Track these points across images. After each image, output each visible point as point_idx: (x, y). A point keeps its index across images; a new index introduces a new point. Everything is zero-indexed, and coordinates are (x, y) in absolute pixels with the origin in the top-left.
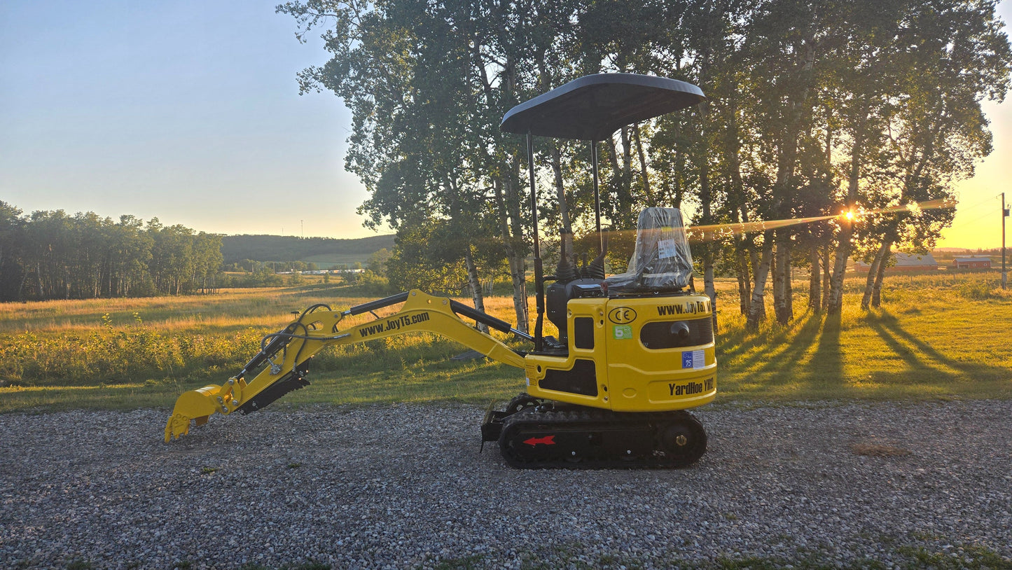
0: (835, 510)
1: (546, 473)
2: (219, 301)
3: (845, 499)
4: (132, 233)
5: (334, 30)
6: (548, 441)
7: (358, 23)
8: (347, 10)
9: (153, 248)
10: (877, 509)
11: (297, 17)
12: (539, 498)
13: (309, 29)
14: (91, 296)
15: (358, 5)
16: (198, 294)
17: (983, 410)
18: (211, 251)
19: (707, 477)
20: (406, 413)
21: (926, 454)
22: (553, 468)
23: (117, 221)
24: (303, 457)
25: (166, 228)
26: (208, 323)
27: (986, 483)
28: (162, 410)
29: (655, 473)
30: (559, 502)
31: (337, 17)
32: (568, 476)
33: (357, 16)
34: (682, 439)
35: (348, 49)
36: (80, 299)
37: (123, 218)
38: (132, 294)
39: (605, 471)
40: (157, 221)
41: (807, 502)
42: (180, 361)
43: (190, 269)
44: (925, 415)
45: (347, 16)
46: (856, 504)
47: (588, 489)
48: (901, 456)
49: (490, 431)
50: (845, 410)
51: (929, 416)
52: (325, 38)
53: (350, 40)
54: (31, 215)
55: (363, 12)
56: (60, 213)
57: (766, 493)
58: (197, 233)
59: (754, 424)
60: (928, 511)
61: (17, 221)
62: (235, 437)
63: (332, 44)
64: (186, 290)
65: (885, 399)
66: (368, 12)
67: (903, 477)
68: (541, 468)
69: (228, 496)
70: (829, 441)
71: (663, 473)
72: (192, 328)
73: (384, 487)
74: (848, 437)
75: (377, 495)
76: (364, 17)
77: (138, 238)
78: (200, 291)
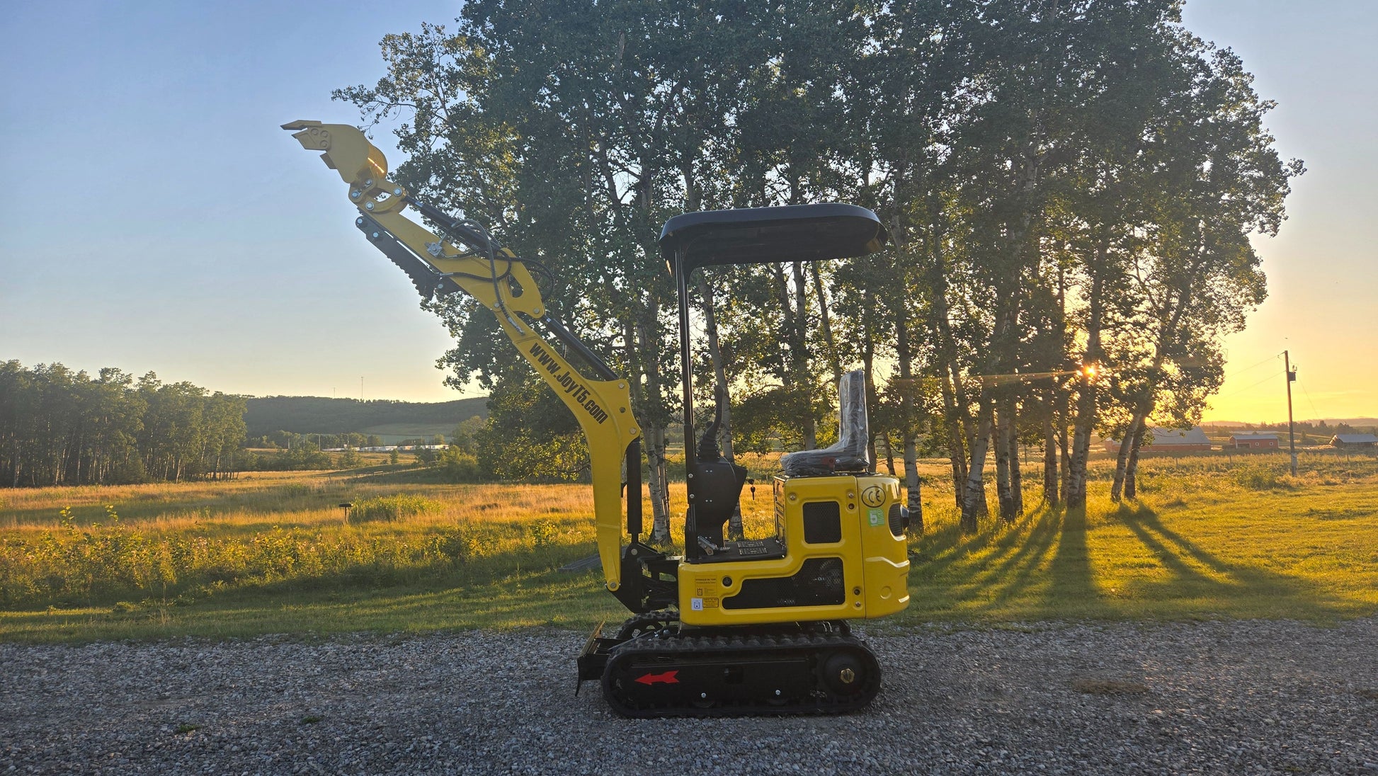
0: (1042, 766)
1: (665, 724)
2: (237, 489)
3: (1057, 752)
4: (116, 392)
5: (412, 124)
6: (670, 678)
7: (444, 116)
8: (430, 99)
9: (146, 415)
10: (1096, 764)
11: (360, 107)
12: (651, 758)
13: (377, 122)
14: (50, 483)
15: (444, 93)
16: (207, 480)
17: (1247, 633)
18: (230, 418)
19: (880, 726)
20: (481, 644)
21: (1166, 690)
22: (676, 716)
23: (94, 375)
24: (327, 707)
25: (166, 387)
26: (218, 520)
27: (1239, 728)
28: (130, 644)
29: (812, 721)
30: (678, 763)
31: (416, 107)
32: (695, 727)
33: (443, 106)
34: (848, 674)
35: (430, 149)
36: (33, 487)
37: (105, 371)
38: (108, 481)
39: (746, 719)
40: (154, 377)
41: (1007, 757)
42: (170, 575)
43: (199, 441)
44: (1172, 640)
45: (430, 106)
46: (1071, 758)
47: (719, 745)
48: (1134, 694)
49: (590, 666)
50: (1071, 634)
51: (1177, 641)
52: (398, 134)
53: (432, 138)
55: (452, 102)
56: (13, 364)
57: (955, 746)
58: (211, 394)
59: (950, 653)
60: (1162, 766)
62: (232, 681)
63: (408, 142)
64: (191, 475)
65: (1123, 619)
66: (457, 102)
67: (1134, 721)
68: (659, 717)
69: (210, 764)
70: (1045, 675)
71: (823, 722)
72: (195, 527)
73: (436, 748)
74: (1070, 670)
75: (425, 758)
76: (453, 109)
77: (124, 401)
78: (210, 476)
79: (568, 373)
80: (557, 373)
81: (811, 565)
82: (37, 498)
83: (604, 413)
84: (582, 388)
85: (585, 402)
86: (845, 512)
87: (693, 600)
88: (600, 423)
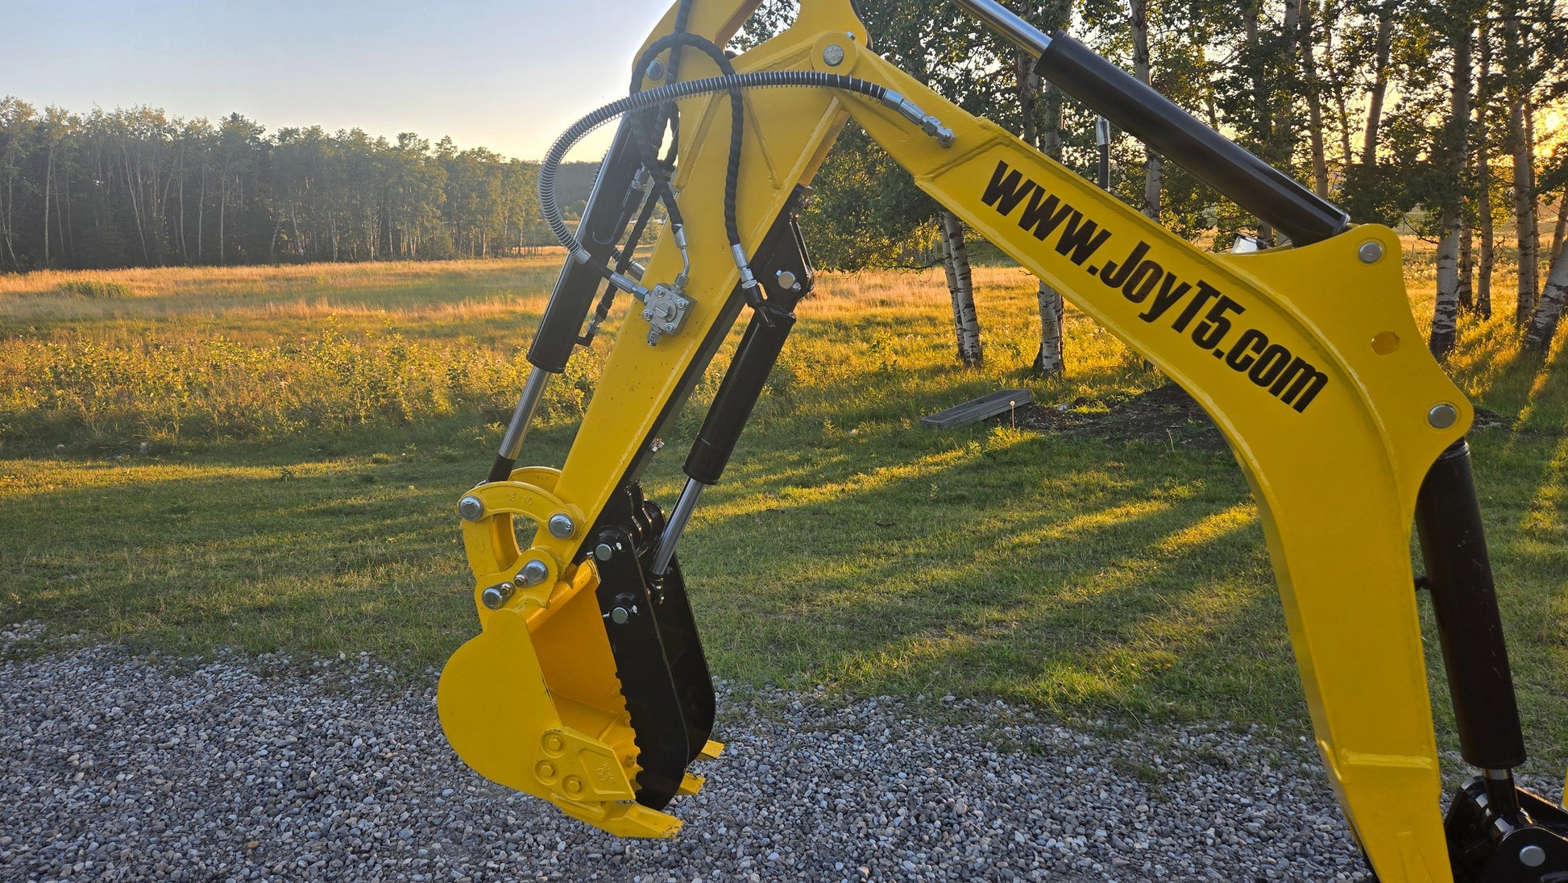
2: (541, 267)
4: (416, 160)
9: (447, 185)
14: (364, 257)
16: (513, 256)
18: (528, 188)
23: (393, 142)
25: (463, 153)
36: (351, 262)
37: (402, 137)
38: (424, 254)
40: (450, 142)
43: (500, 216)
54: (277, 134)
56: (315, 131)
58: (508, 161)
61: (260, 144)
64: (497, 251)
77: (424, 169)
78: (515, 250)
82: (354, 274)
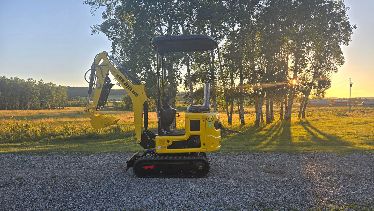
0: (248, 193)
1: (150, 180)
2: (65, 112)
3: (254, 189)
4: (32, 85)
5: (106, 11)
6: (152, 167)
7: (115, 9)
8: (111, 4)
9: (40, 91)
10: (264, 193)
11: (91, 6)
12: (142, 189)
13: (96, 10)
14: (15, 109)
15: (115, 2)
16: (57, 109)
17: (319, 157)
18: (63, 93)
19: (208, 181)
20: (109, 156)
21: (291, 173)
22: (153, 178)
23: (26, 80)
24: (60, 173)
25: (46, 84)
26: (58, 120)
27: (307, 184)
28: (14, 154)
29: (190, 179)
30: (149, 191)
31: (107, 6)
32: (157, 181)
33: (114, 6)
34: (201, 167)
35: (111, 18)
36: (10, 110)
37: (29, 79)
38: (32, 108)
39: (172, 179)
40: (42, 81)
41: (240, 191)
42: (39, 134)
43: (54, 99)
44: (297, 158)
45: (111, 6)
46: (257, 192)
47: (162, 186)
48: (281, 173)
49: (130, 164)
50: (271, 156)
51: (299, 159)
52: (102, 14)
53: (112, 15)
55: (117, 5)
56: (4, 77)
57: (226, 187)
58: (58, 86)
59: (235, 161)
60: (281, 194)
62: (38, 165)
63: (105, 17)
64: (53, 108)
65: (286, 152)
66: (118, 5)
67: (278, 181)
68: (148, 178)
69: (21, 189)
70: (259, 167)
71: (193, 180)
72: (52, 122)
73: (85, 185)
74: (266, 166)
75: (80, 188)
76: (117, 7)
77: (34, 87)
78: (58, 108)
79: (127, 82)
80: (124, 82)
81: (192, 137)
82: (12, 113)
83: (137, 94)
84: (131, 87)
85: (132, 91)
86: (201, 123)
87: (159, 146)
88: (136, 97)
